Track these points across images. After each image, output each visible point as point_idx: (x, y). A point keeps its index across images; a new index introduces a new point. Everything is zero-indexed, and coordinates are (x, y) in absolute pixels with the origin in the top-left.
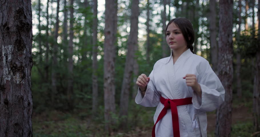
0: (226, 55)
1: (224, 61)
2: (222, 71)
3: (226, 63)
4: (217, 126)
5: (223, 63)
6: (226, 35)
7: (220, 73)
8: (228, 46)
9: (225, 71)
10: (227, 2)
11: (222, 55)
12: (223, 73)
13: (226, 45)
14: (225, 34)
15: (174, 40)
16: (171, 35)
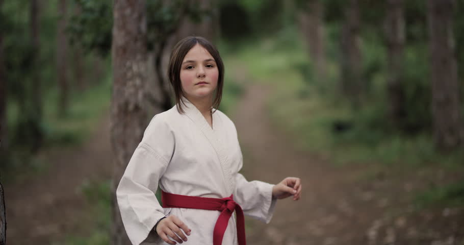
1: (130, 80)
2: (127, 104)
3: (135, 82)
7: (123, 108)
8: (139, 43)
9: (135, 101)
13: (136, 40)
15: (207, 79)
16: (201, 69)
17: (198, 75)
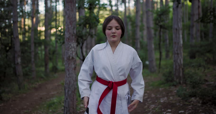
0: (73, 43)
1: (71, 49)
2: (69, 57)
3: (72, 50)
4: (67, 101)
5: (70, 50)
6: (72, 28)
7: (68, 58)
8: (73, 37)
9: (72, 56)
10: (73, 1)
11: (69, 44)
12: (71, 58)
14: (71, 26)
15: (116, 34)
16: (114, 30)
17: (112, 32)
